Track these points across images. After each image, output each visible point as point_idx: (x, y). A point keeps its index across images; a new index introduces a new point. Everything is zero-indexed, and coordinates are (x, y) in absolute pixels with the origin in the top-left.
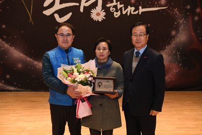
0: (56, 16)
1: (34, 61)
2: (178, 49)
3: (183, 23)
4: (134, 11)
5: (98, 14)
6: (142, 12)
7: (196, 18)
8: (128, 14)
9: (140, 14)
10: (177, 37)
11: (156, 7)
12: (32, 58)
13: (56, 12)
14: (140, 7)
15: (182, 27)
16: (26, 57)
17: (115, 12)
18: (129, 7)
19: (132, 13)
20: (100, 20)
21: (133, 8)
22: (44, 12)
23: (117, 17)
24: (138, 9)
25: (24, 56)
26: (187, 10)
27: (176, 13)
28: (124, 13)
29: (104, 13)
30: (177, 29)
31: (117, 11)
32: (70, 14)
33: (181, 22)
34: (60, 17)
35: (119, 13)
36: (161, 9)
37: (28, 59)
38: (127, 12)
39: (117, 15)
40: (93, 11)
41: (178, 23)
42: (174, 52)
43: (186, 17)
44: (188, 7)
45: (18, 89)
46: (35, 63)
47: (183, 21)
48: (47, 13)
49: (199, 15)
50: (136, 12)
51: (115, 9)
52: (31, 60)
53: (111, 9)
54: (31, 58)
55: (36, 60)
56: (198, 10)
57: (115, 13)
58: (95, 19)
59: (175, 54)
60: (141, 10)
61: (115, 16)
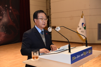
2: (3, 25)
3: (5, 13)
7: (10, 11)
10: (2, 19)
15: (5, 15)
27: (1, 8)
30: (2, 15)
41: (3, 13)
42: (2, 26)
43: (6, 10)
44: (6, 6)
47: (5, 12)
49: (11, 10)
56: (11, 8)
59: (3, 28)
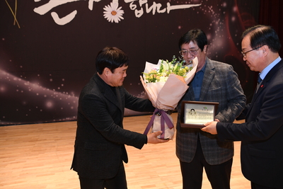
0: (55, 15)
1: (23, 81)
2: (213, 57)
3: (219, 25)
4: (161, 9)
5: (114, 13)
6: (171, 11)
7: (233, 19)
8: (154, 13)
9: (168, 12)
10: (212, 42)
11: (188, 4)
12: (20, 77)
13: (54, 10)
14: (168, 4)
15: (218, 30)
16: (12, 76)
17: (136, 10)
18: (154, 3)
19: (159, 12)
20: (117, 21)
21: (159, 5)
22: (37, 10)
23: (139, 16)
24: (166, 7)
25: (8, 74)
26: (223, 9)
27: (211, 12)
28: (148, 11)
29: (122, 12)
30: (212, 32)
31: (139, 8)
32: (75, 13)
33: (217, 23)
34: (61, 17)
35: (141, 12)
36: (194, 7)
37: (15, 79)
38: (152, 10)
39: (139, 14)
40: (106, 8)
41: (214, 24)
43: (222, 17)
44: (225, 5)
45: (3, 123)
46: (26, 84)
47: (219, 23)
48: (41, 10)
49: (236, 15)
50: (164, 11)
51: (135, 6)
52: (20, 80)
53: (131, 6)
54: (18, 76)
55: (27, 80)
56: (235, 9)
57: (136, 12)
58: (109, 19)
60: (170, 8)
61: (137, 16)
